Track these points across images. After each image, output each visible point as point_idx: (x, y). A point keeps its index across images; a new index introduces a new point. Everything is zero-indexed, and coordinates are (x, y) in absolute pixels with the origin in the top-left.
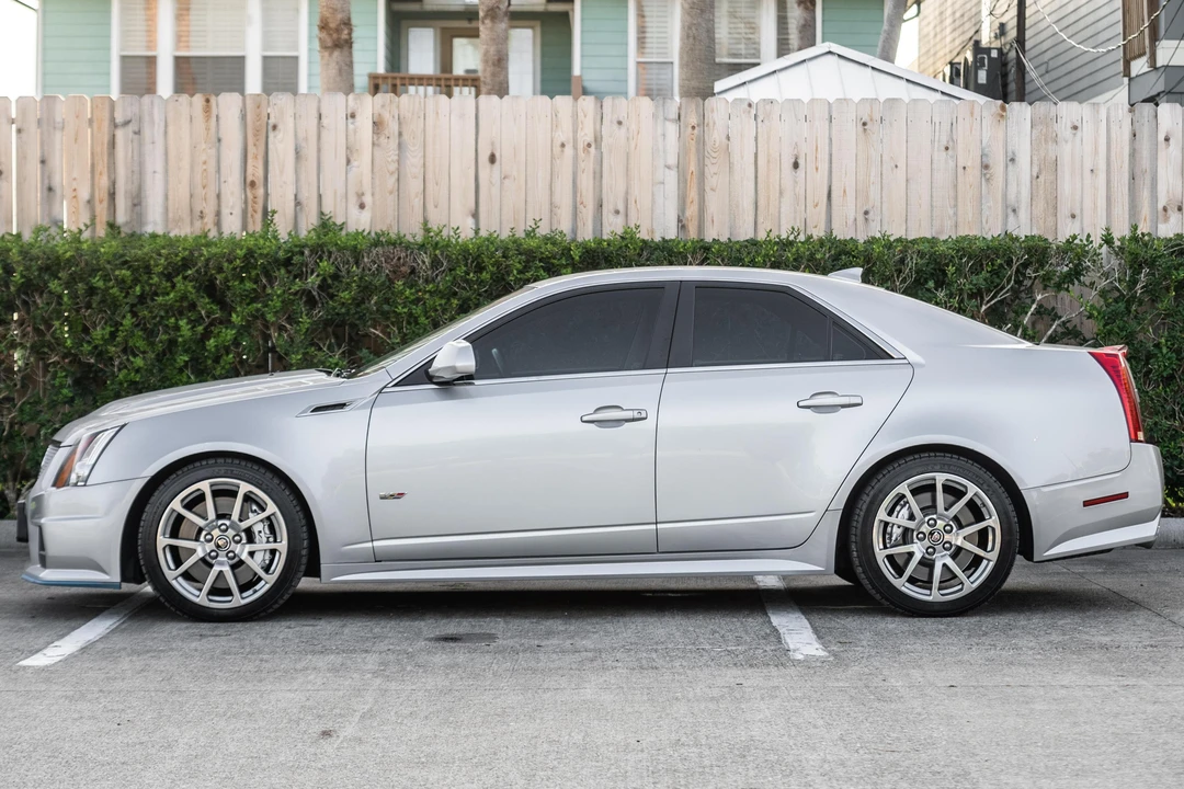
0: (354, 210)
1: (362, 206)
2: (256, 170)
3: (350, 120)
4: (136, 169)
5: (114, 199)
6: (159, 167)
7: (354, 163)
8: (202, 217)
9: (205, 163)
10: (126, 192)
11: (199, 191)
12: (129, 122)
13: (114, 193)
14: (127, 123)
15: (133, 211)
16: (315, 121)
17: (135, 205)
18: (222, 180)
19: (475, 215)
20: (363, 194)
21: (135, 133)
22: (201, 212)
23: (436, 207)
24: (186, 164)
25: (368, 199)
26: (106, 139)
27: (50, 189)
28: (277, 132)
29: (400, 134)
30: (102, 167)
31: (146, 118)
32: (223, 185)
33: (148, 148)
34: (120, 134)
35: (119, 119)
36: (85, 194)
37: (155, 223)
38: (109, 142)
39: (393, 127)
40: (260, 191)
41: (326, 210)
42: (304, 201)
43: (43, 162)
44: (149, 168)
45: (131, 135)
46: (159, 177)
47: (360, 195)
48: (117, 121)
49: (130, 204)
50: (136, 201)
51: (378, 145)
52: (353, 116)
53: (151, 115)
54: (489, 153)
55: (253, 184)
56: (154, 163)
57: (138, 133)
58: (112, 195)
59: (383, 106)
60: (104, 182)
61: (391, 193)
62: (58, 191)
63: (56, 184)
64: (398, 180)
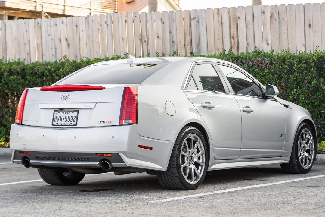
0: (265, 45)
1: (268, 44)
2: (234, 33)
3: (263, 14)
4: (198, 34)
5: (192, 44)
6: (205, 33)
7: (265, 29)
8: (218, 50)
9: (218, 31)
10: (195, 42)
11: (217, 41)
12: (195, 18)
13: (192, 42)
14: (194, 18)
15: (197, 48)
16: (252, 15)
17: (198, 46)
18: (224, 37)
19: (305, 46)
20: (268, 40)
21: (197, 22)
22: (218, 48)
23: (292, 43)
24: (213, 32)
25: (269, 42)
26: (188, 24)
27: (173, 42)
28: (240, 19)
29: (279, 18)
30: (188, 34)
31: (200, 17)
32: (224, 38)
33: (201, 27)
34: (192, 22)
35: (192, 17)
36: (183, 43)
37: (204, 52)
38: (189, 25)
39: (276, 16)
40: (236, 40)
41: (257, 45)
42: (250, 43)
43: (170, 33)
44: (201, 33)
45: (196, 23)
46: (205, 36)
47: (267, 40)
48: (191, 18)
49: (196, 46)
50: (198, 45)
51: (272, 23)
52: (264, 13)
53: (201, 15)
54: (308, 24)
55: (233, 37)
56: (203, 32)
57: (198, 22)
58: (191, 43)
59: (273, 9)
60: (188, 38)
61: (277, 39)
62: (175, 42)
63: (175, 40)
64: (279, 35)
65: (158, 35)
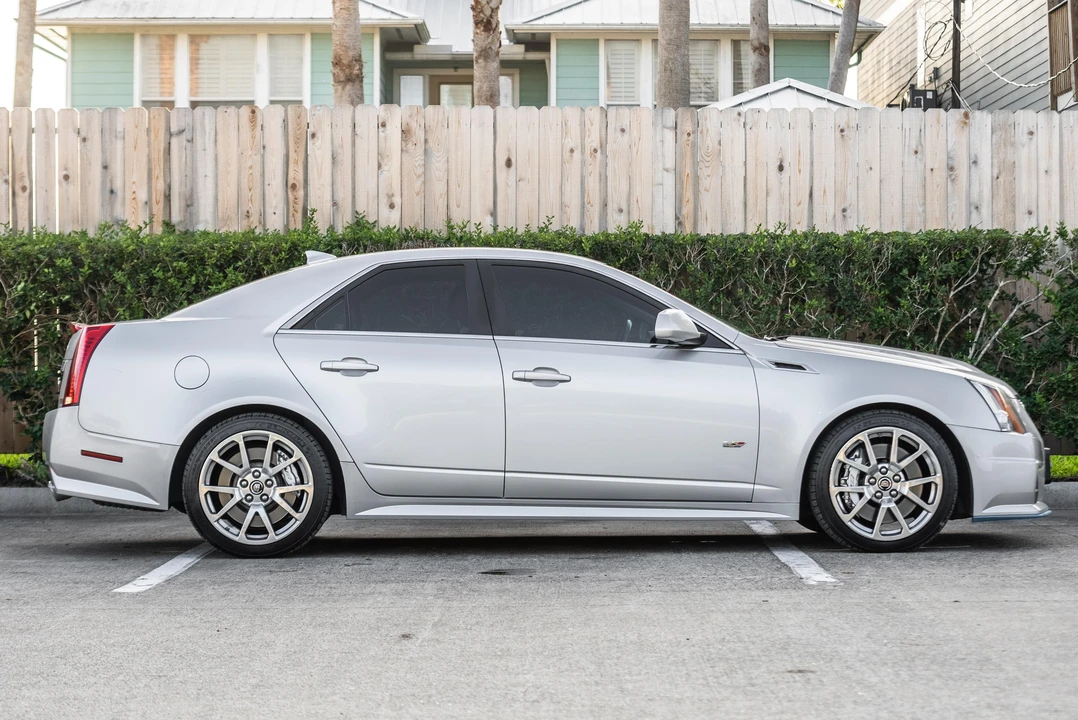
0: (384, 210)
1: (392, 206)
2: (296, 174)
3: (381, 129)
4: (189, 173)
5: (170, 201)
6: (210, 172)
7: (385, 168)
8: (248, 217)
9: (251, 167)
10: (180, 194)
11: (246, 193)
12: (183, 131)
13: (169, 195)
14: (181, 132)
15: (186, 211)
16: (350, 130)
17: (188, 206)
18: (266, 183)
19: (494, 214)
20: (393, 195)
21: (189, 141)
22: (248, 212)
23: (458, 206)
24: (234, 168)
25: (397, 200)
26: (162, 146)
27: (112, 192)
28: (316, 139)
29: (426, 141)
30: (158, 171)
31: (198, 127)
32: (267, 187)
33: (200, 155)
34: (174, 141)
35: (174, 129)
36: (143, 196)
37: (206, 222)
38: (165, 149)
39: (419, 135)
40: (301, 193)
41: (360, 209)
42: (340, 202)
43: (105, 167)
44: (201, 171)
45: (185, 143)
46: (210, 182)
47: (390, 196)
48: (172, 130)
49: (183, 204)
50: (189, 202)
51: (406, 151)
52: (384, 125)
53: (203, 124)
54: (505, 158)
55: (294, 186)
56: (206, 168)
57: (191, 141)
58: (168, 198)
59: (410, 116)
60: (160, 185)
61: (418, 194)
62: (119, 193)
63: (118, 185)
64: (424, 182)
65: (65, 173)
